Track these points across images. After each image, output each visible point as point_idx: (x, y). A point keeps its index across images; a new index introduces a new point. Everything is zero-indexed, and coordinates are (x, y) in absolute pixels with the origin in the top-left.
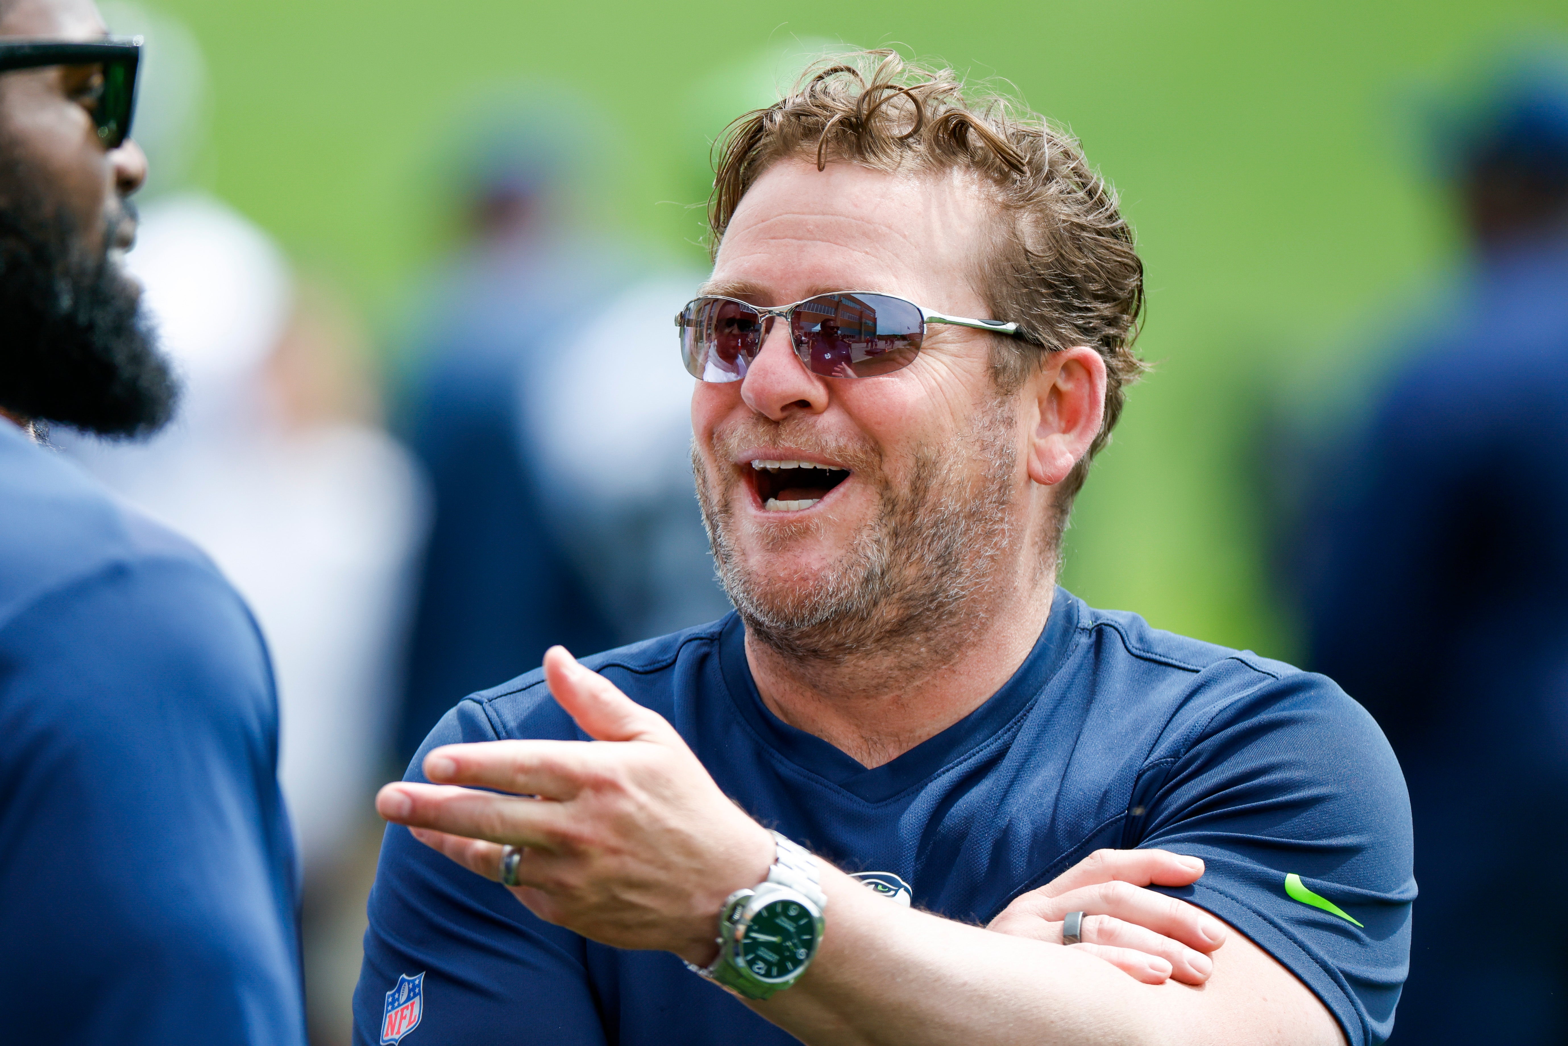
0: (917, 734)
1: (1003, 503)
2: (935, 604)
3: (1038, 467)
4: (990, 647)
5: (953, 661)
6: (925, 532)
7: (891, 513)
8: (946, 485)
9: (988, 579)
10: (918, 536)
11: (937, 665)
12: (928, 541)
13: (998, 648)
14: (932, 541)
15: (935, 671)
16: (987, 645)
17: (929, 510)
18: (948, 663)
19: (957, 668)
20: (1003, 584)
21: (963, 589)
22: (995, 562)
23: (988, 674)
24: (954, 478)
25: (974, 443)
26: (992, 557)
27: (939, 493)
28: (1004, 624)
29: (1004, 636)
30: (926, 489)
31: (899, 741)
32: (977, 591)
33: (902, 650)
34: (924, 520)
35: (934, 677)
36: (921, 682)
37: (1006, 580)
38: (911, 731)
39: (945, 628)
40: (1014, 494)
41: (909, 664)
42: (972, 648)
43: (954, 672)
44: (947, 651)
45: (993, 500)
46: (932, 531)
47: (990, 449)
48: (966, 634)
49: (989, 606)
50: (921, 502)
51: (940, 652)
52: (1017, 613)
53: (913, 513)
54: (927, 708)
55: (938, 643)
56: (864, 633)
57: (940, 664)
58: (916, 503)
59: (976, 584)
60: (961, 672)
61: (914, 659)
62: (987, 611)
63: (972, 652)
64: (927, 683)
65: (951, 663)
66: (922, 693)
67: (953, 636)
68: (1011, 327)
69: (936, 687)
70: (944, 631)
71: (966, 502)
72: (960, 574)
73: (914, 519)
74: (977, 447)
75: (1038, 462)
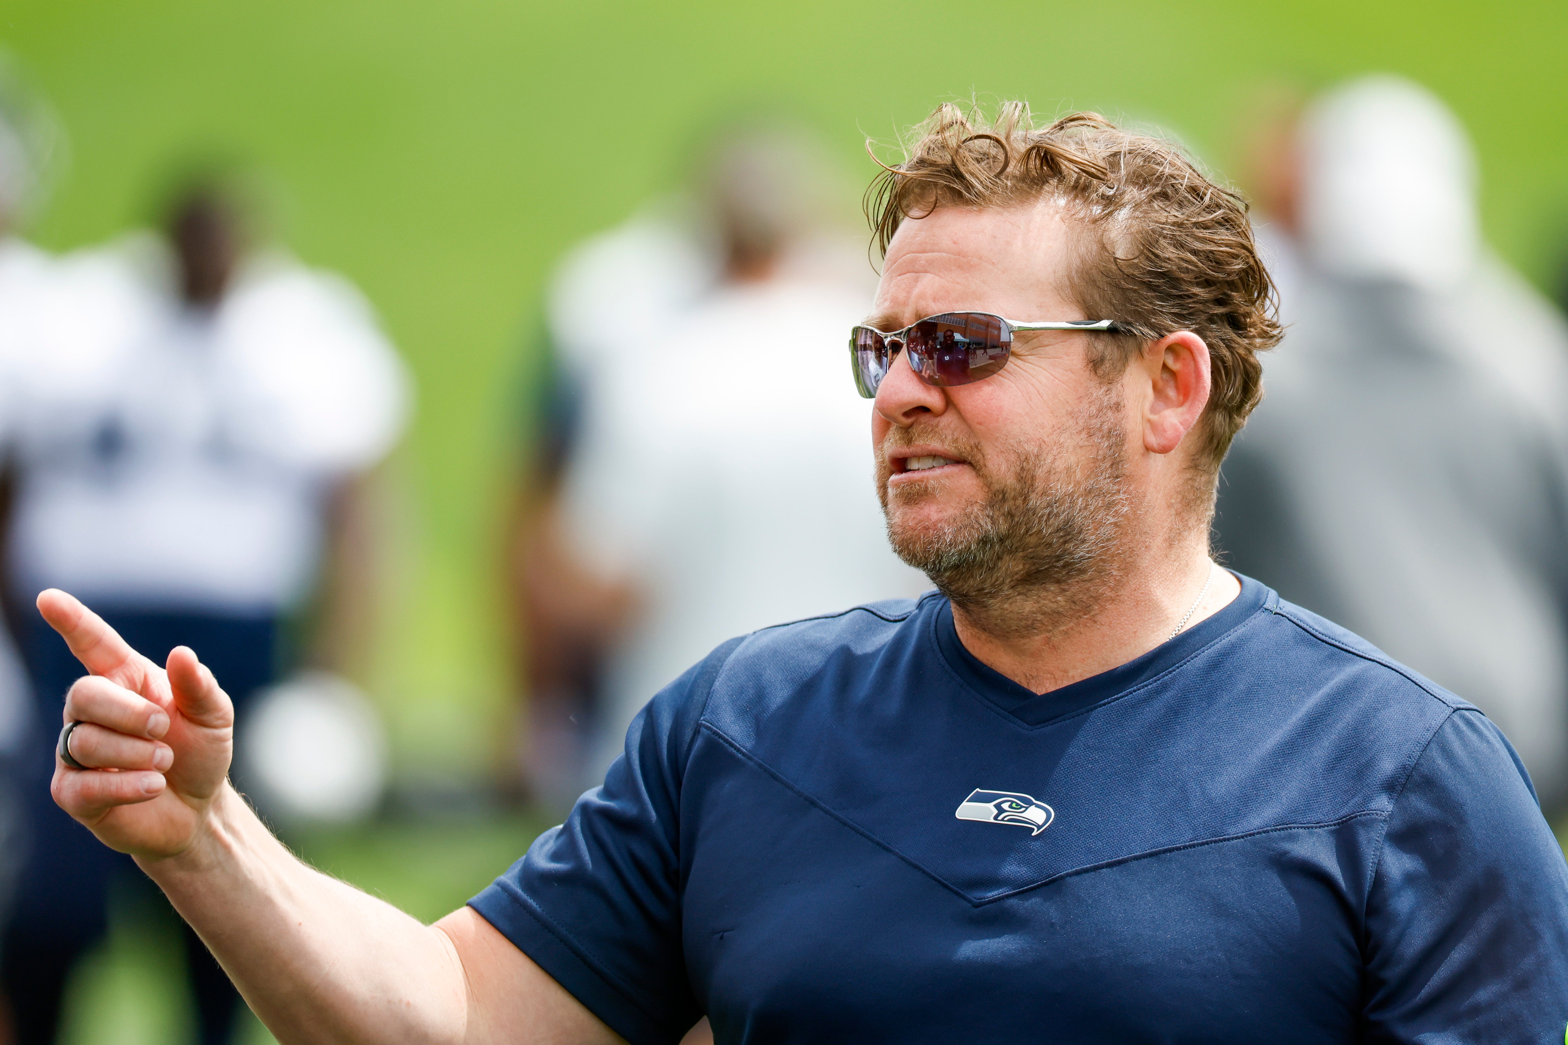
0: (1071, 674)
1: (1117, 477)
2: (1062, 563)
3: (1153, 440)
4: (1128, 603)
5: (1093, 613)
6: (1040, 512)
7: (1003, 501)
8: (1053, 472)
9: (1115, 543)
10: (1034, 515)
11: (1078, 614)
12: (1045, 518)
13: (1137, 604)
14: (1048, 519)
15: (1077, 619)
16: (1126, 601)
17: (1040, 494)
18: (1088, 614)
19: (1098, 618)
20: (1131, 545)
21: (1088, 552)
22: (1120, 528)
23: (1130, 627)
24: (1060, 465)
25: (1080, 432)
26: (1116, 524)
27: (1047, 479)
28: (1141, 582)
29: (1142, 593)
30: (1033, 478)
31: (1055, 678)
32: (1105, 553)
33: (1039, 597)
34: (1036, 502)
35: (1078, 624)
36: (1066, 627)
37: (1134, 541)
38: (1065, 671)
39: (1077, 582)
40: (1128, 468)
41: (1049, 610)
42: (1111, 602)
43: (1095, 622)
44: (1084, 602)
45: (1107, 477)
46: (1047, 511)
47: (1098, 435)
48: (1100, 589)
49: (1121, 565)
50: (1030, 489)
51: (1078, 603)
52: (1153, 571)
53: (1025, 498)
54: (1075, 652)
55: (1074, 594)
56: (997, 580)
57: (1081, 614)
58: (1026, 490)
59: (1103, 547)
60: (1103, 623)
61: (1054, 606)
62: (1119, 569)
63: (1111, 606)
64: (1072, 628)
65: (1091, 614)
66: (1069, 638)
67: (1088, 589)
68: (1105, 324)
69: (1081, 633)
70: (1077, 585)
71: (1078, 483)
72: (1084, 541)
73: (1027, 503)
74: (1084, 435)
75: (1153, 435)
